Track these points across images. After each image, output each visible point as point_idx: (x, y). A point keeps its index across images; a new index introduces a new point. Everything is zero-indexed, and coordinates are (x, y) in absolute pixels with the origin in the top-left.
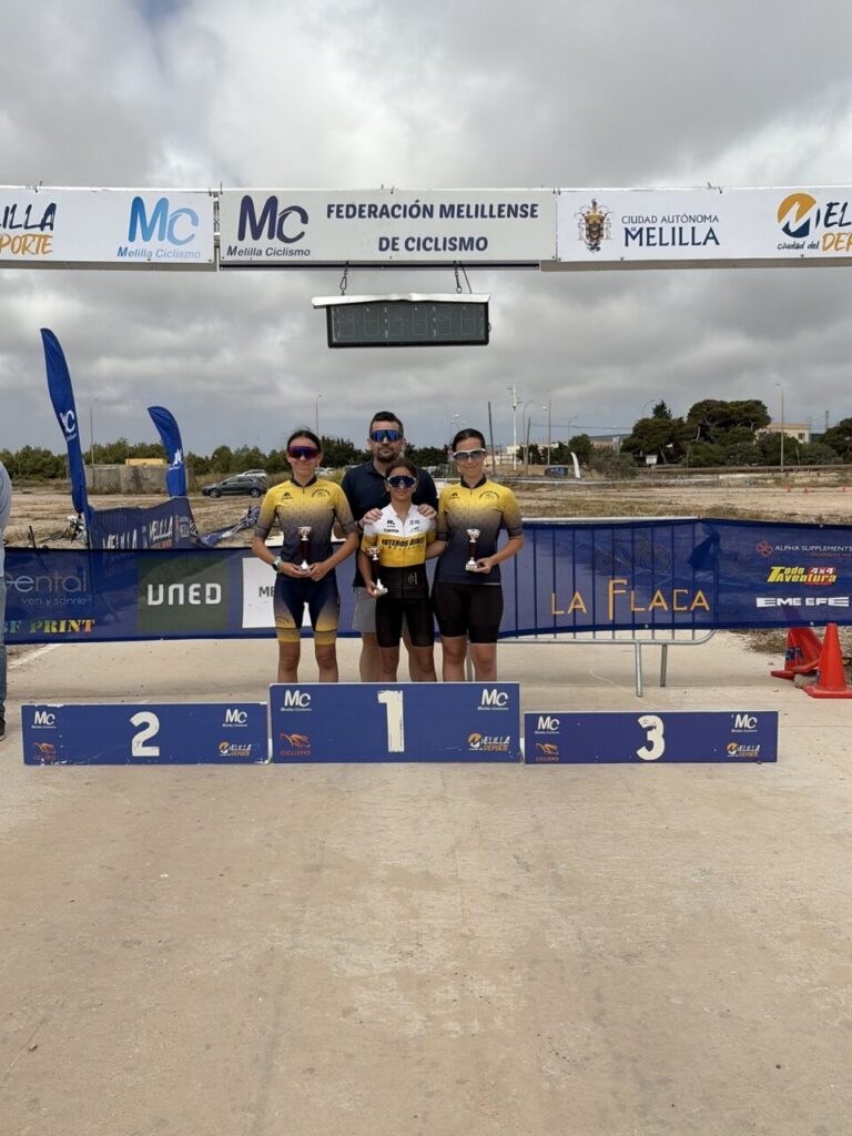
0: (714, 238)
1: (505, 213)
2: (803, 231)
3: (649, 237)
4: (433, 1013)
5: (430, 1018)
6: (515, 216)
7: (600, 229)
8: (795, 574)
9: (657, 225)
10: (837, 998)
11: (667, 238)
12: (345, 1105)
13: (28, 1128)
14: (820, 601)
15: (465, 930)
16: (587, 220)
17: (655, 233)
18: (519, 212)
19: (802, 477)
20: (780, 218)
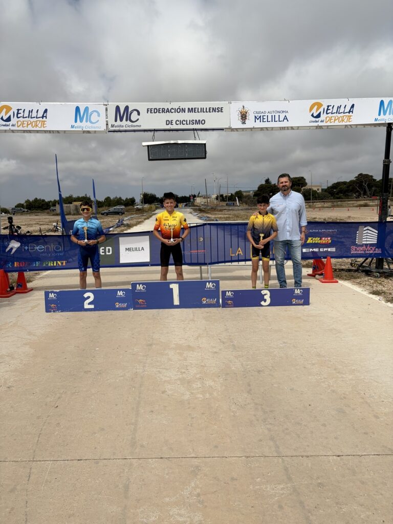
0: (287, 119)
1: (211, 111)
2: (319, 116)
3: (263, 119)
4: (193, 392)
5: (192, 393)
6: (215, 112)
7: (246, 116)
8: (317, 240)
9: (266, 115)
11: (270, 119)
13: (57, 432)
14: (325, 249)
15: (202, 364)
16: (241, 113)
17: (265, 117)
18: (217, 110)
19: (319, 204)
20: (310, 111)
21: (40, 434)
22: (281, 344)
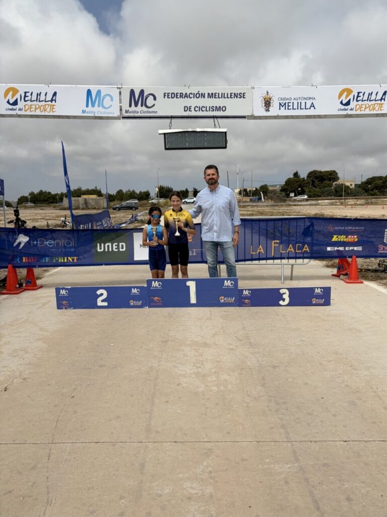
0: (314, 106)
1: (233, 96)
2: (348, 103)
3: (288, 106)
5: (207, 386)
7: (270, 103)
8: (342, 238)
9: (292, 101)
10: (344, 378)
11: (295, 107)
12: (179, 411)
13: (74, 419)
14: (351, 248)
15: (218, 360)
16: (265, 99)
17: (291, 104)
18: (238, 96)
19: (351, 201)
20: (339, 98)
21: (58, 420)
22: (298, 342)
